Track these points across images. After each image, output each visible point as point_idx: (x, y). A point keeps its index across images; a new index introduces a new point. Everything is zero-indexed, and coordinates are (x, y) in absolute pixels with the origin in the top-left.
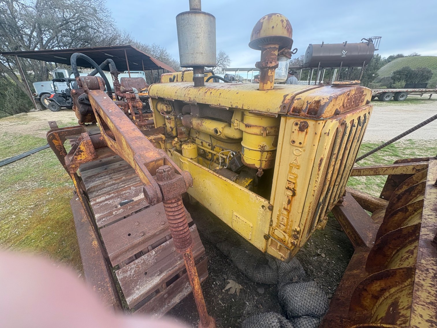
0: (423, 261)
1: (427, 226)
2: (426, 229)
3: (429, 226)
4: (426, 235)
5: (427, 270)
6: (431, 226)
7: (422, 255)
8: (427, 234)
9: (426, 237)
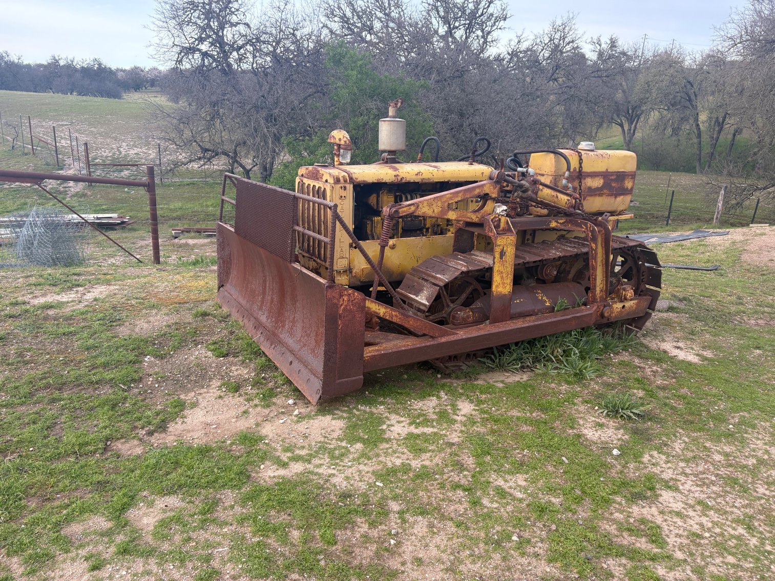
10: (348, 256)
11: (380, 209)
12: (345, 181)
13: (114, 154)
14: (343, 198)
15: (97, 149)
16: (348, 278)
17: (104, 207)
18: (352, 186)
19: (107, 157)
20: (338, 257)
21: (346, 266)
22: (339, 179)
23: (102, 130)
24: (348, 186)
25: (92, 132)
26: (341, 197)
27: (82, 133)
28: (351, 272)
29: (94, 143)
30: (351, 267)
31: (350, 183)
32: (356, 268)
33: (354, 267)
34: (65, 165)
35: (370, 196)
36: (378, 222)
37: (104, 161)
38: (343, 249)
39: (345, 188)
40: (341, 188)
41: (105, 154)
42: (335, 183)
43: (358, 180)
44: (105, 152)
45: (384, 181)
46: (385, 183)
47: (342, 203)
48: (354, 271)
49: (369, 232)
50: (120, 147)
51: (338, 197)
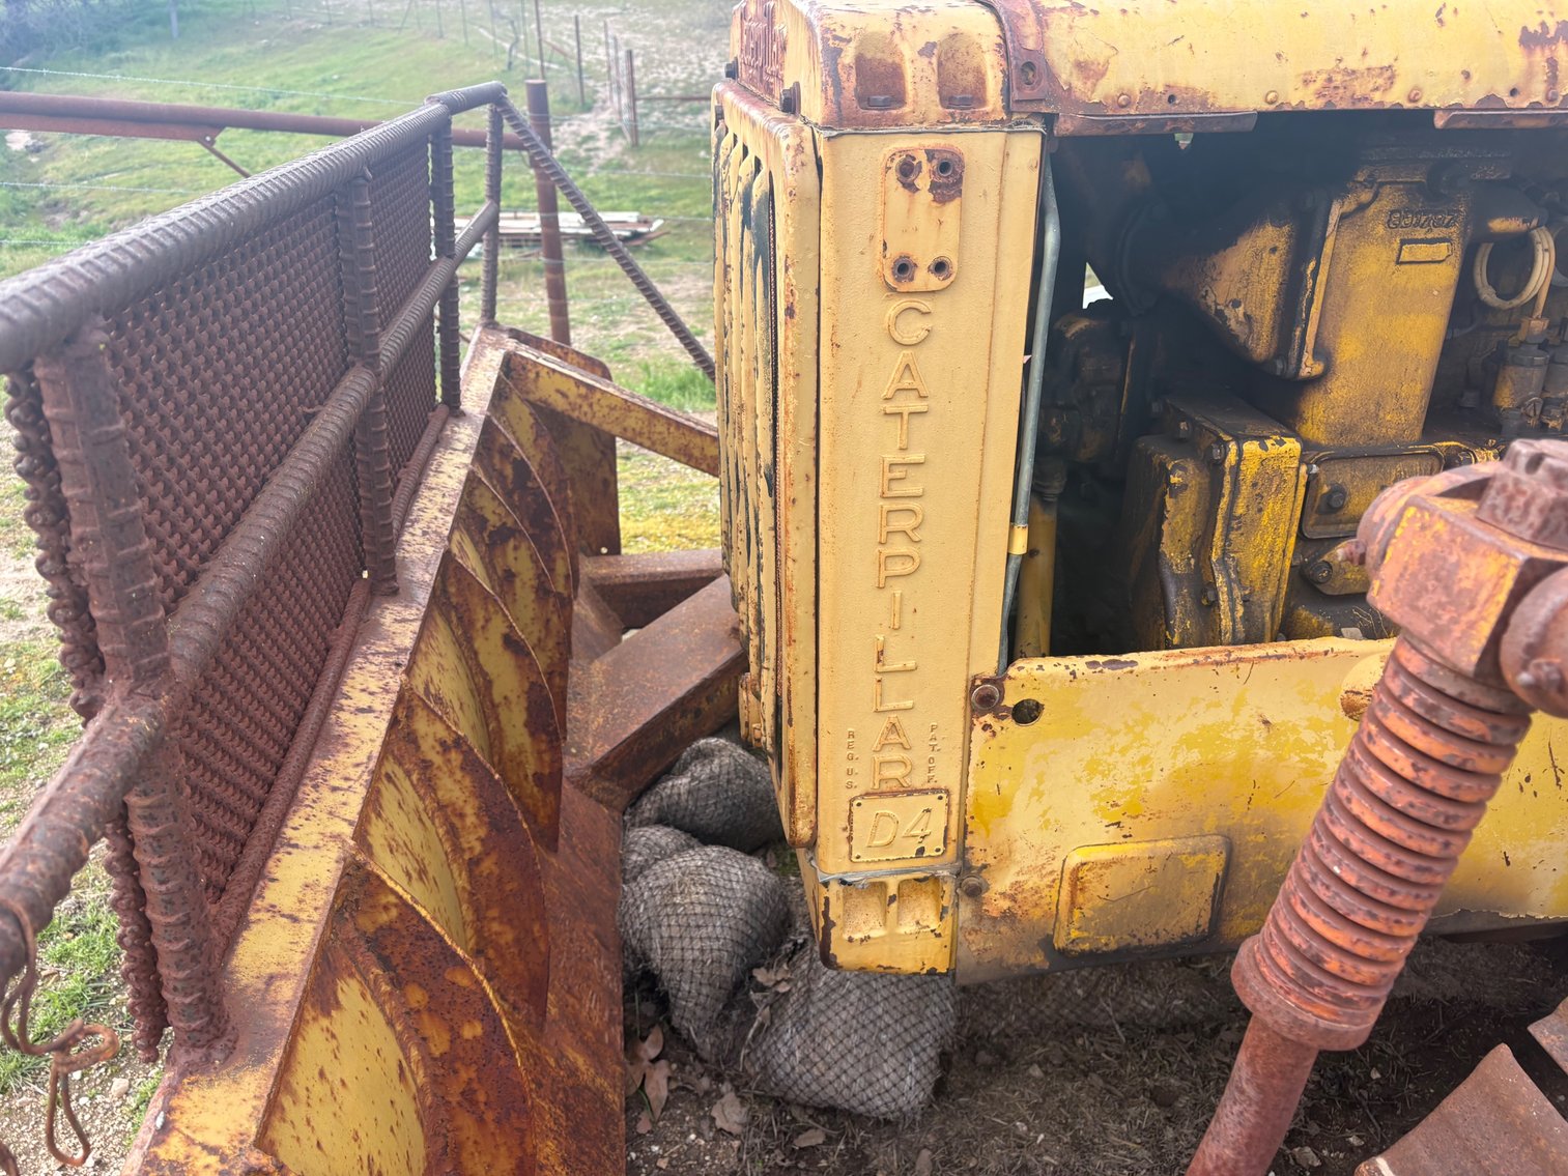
0: (430, 550)
1: (392, 654)
2: (397, 642)
3: (386, 654)
4: (404, 621)
5: (425, 533)
6: (379, 653)
7: (428, 565)
8: (400, 621)
9: (406, 614)
10: (949, 777)
11: (1310, 367)
12: (960, 99)
13: (691, 74)
14: (923, 278)
15: (660, 65)
16: (945, 927)
17: (653, 193)
18: (1027, 150)
19: (676, 81)
20: (863, 783)
21: (934, 844)
22: (896, 72)
23: (677, 22)
24: (979, 148)
25: (657, 27)
26: (904, 268)
27: (640, 32)
28: (975, 893)
29: (658, 52)
30: (977, 860)
31: (1009, 124)
32: (1024, 857)
33: (1004, 857)
34: (595, 101)
35: (1229, 240)
36: (1269, 478)
37: (669, 90)
38: (913, 727)
39: (949, 176)
40: (907, 170)
41: (673, 76)
42: (841, 122)
43: (1103, 90)
44: (674, 71)
45: (1395, 96)
46: (1411, 122)
47: (913, 329)
48: (1000, 884)
49: (1174, 553)
50: (705, 59)
51: (869, 267)
